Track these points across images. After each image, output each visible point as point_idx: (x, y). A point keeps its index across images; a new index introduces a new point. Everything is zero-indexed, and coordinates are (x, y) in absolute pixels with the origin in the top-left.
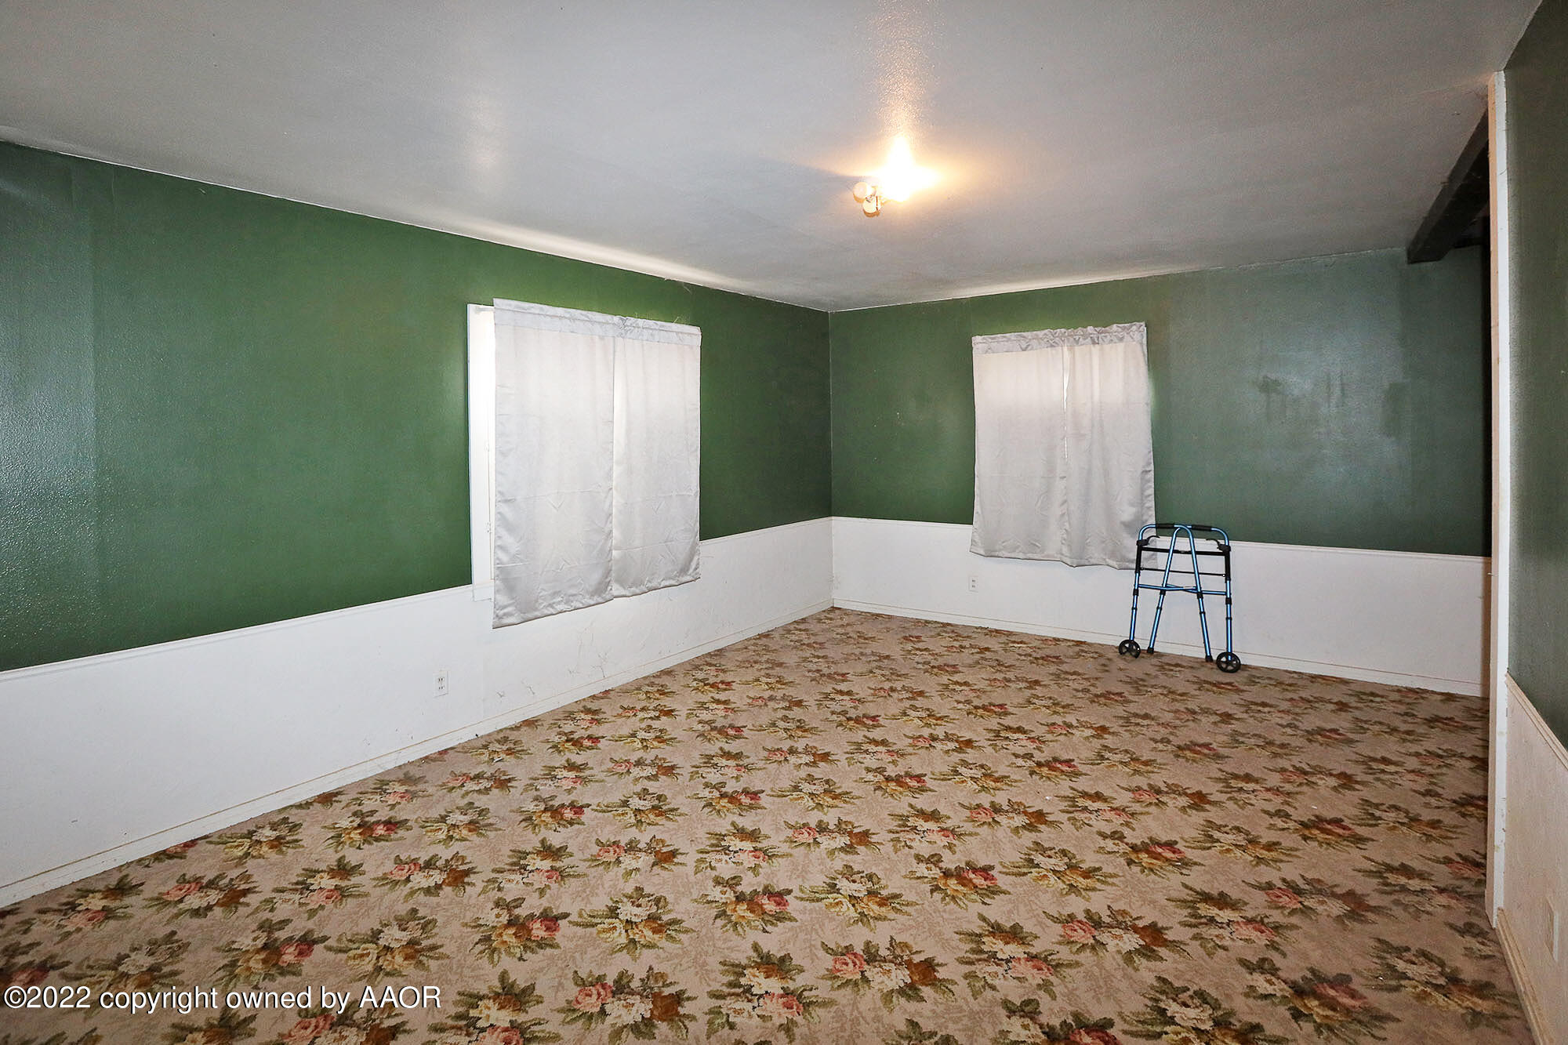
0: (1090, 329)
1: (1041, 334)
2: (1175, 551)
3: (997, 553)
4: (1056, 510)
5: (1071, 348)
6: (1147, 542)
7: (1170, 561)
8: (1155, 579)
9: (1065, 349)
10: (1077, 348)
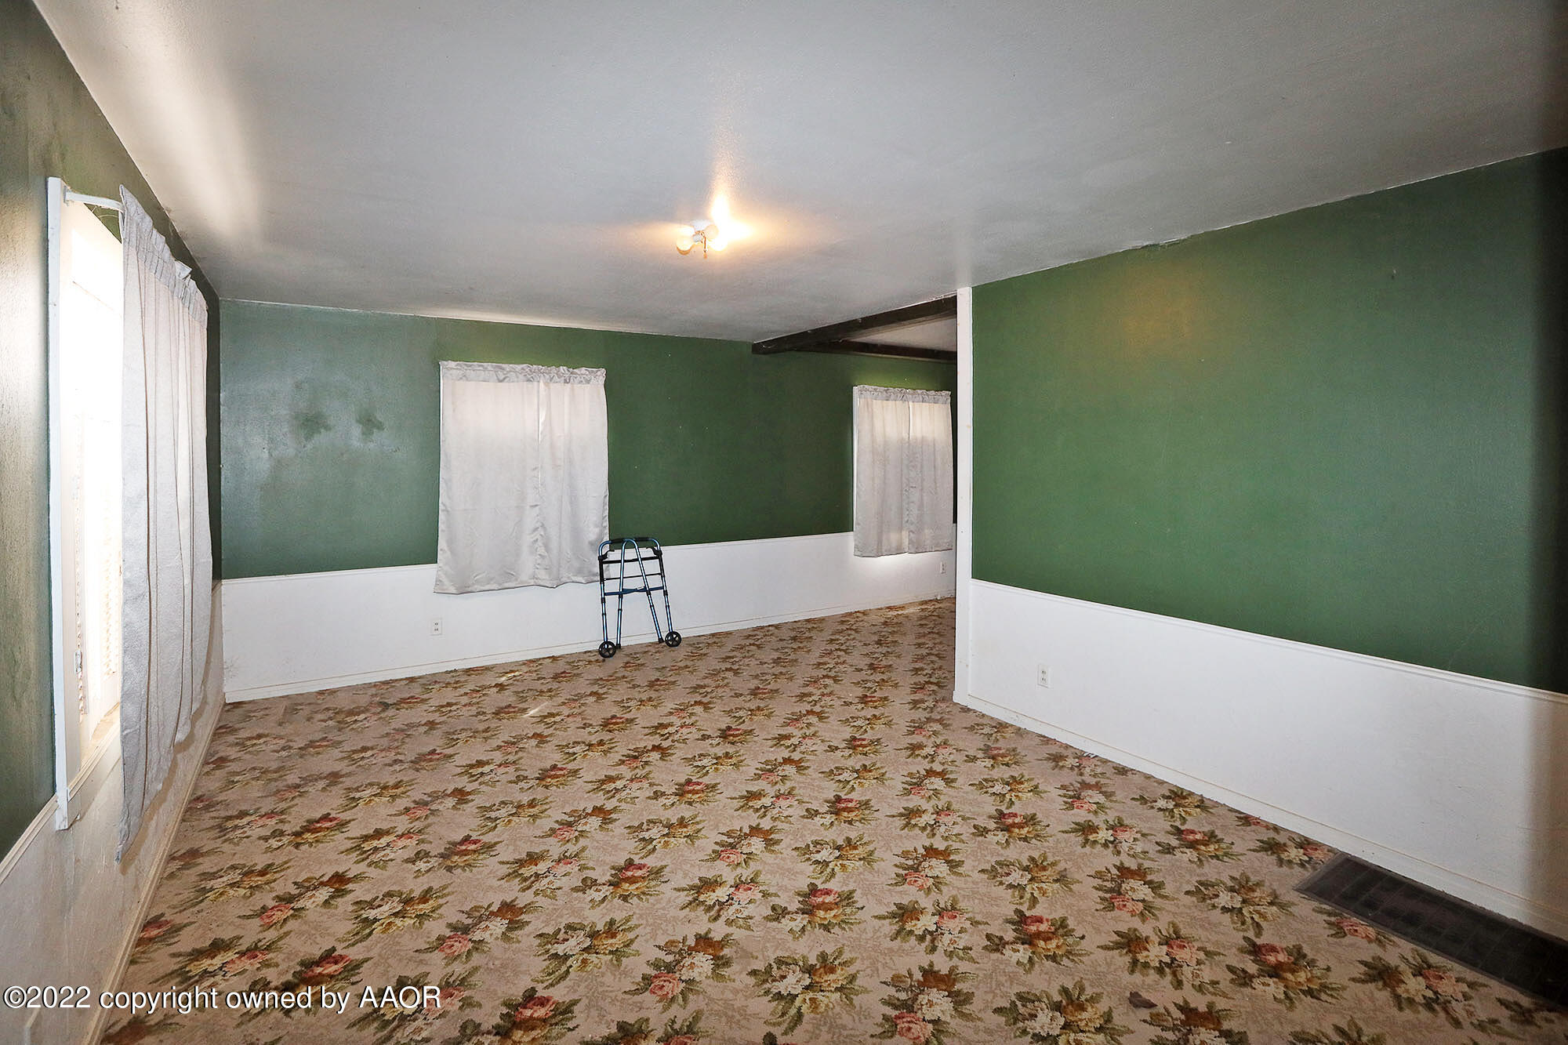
0: (563, 369)
1: (519, 367)
2: (625, 561)
3: (470, 589)
4: (528, 539)
5: (547, 385)
6: (605, 556)
7: (622, 569)
8: (612, 586)
9: (541, 384)
10: (552, 386)
